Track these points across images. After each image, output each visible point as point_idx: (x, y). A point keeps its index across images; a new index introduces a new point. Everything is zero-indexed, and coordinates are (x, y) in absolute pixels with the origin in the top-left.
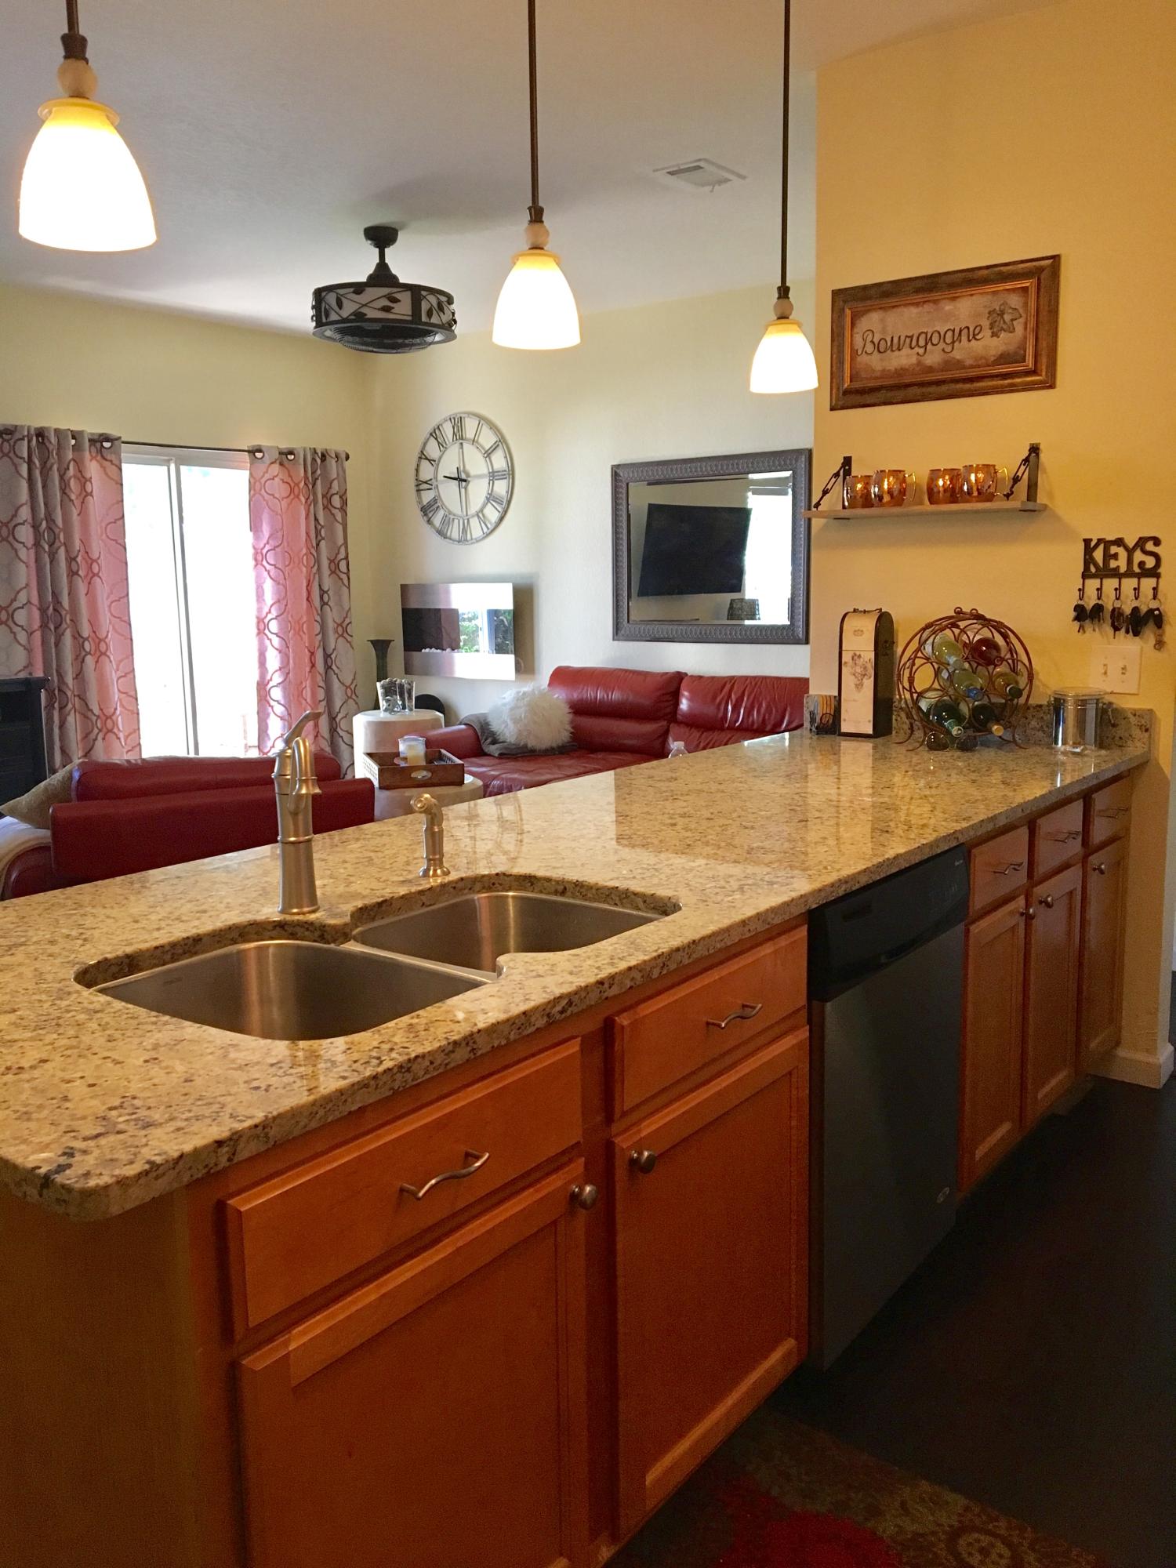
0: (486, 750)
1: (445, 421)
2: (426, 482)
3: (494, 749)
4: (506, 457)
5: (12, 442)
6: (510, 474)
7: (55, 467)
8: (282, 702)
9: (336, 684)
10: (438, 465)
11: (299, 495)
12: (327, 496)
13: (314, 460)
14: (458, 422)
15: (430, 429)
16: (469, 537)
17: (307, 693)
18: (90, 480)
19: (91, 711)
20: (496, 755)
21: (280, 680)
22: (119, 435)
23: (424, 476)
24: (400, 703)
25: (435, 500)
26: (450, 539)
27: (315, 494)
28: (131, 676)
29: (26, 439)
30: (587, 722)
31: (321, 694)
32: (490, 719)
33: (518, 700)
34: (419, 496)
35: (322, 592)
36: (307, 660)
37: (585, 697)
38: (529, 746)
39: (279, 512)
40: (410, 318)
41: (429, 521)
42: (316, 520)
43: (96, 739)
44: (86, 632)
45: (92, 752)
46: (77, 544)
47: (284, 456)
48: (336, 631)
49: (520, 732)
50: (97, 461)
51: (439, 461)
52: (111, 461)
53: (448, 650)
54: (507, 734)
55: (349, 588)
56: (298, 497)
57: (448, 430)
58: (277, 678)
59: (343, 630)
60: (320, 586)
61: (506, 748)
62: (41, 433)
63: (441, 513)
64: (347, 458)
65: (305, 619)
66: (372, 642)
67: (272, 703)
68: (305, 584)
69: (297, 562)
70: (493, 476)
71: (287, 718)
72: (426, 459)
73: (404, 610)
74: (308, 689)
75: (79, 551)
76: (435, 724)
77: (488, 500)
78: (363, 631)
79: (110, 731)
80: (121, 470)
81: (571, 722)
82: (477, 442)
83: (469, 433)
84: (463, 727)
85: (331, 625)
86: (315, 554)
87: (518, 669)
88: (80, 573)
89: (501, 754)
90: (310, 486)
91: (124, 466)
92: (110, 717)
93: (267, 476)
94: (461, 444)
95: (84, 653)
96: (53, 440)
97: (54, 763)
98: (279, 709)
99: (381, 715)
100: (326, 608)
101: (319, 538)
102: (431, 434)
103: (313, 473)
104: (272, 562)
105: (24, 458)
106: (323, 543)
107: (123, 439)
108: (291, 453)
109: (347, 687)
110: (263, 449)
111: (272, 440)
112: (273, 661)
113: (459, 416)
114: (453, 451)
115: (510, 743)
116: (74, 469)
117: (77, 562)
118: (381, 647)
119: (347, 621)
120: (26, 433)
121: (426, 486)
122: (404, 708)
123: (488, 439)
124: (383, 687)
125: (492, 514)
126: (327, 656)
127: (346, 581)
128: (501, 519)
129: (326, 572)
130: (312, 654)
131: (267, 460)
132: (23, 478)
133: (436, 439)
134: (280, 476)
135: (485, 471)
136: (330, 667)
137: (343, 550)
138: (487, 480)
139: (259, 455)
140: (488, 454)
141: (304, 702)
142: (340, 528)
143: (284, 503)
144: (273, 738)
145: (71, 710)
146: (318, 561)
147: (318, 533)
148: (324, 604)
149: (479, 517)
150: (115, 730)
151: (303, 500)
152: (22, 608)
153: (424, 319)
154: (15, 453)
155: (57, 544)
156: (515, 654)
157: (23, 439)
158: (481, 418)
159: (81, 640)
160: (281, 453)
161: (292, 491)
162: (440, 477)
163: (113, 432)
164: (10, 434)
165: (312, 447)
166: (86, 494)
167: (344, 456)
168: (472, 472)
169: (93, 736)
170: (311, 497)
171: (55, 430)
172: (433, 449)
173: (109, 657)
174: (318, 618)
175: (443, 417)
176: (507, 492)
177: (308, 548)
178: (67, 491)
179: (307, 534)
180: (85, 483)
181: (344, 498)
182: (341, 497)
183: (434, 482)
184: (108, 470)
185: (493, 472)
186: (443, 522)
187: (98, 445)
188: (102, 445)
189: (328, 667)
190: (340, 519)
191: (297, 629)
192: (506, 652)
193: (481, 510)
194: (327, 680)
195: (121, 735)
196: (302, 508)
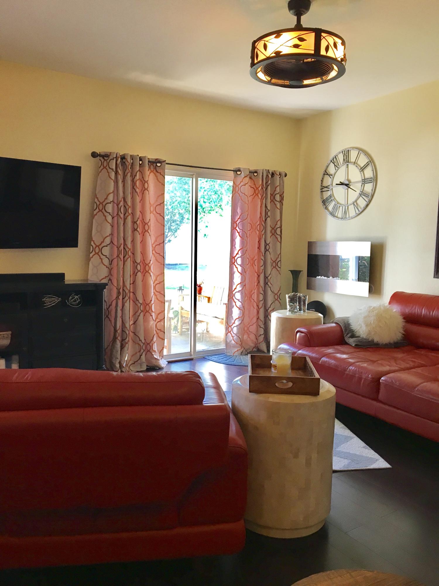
0: (347, 341)
1: (340, 153)
2: (326, 187)
3: (351, 341)
4: (373, 170)
5: (108, 161)
6: (374, 180)
7: (129, 174)
8: (240, 301)
9: (269, 293)
10: (334, 178)
11: (258, 193)
12: (273, 196)
13: (267, 176)
14: (346, 153)
15: (331, 158)
16: (347, 216)
17: (255, 297)
18: (147, 182)
19: (138, 300)
20: (353, 345)
21: (240, 289)
22: (164, 160)
23: (325, 184)
24: (298, 307)
25: (330, 196)
26: (337, 217)
27: (266, 194)
28: (162, 283)
29: (115, 159)
30: (415, 329)
31: (261, 297)
32: (351, 322)
33: (369, 312)
34: (322, 195)
35: (266, 244)
36: (256, 279)
37: (413, 312)
38: (375, 340)
39: (247, 202)
40: (313, 52)
41: (326, 208)
42: (266, 207)
43: (139, 316)
44: (139, 259)
45: (137, 322)
46: (138, 213)
47: (253, 174)
48: (272, 265)
49: (369, 333)
50: (154, 173)
51: (335, 175)
52: (160, 173)
53: (331, 278)
54: (361, 332)
55: (281, 243)
56: (257, 195)
57: (341, 158)
58: (239, 288)
59: (276, 264)
60: (265, 241)
61: (359, 341)
62: (123, 158)
63: (333, 203)
64: (286, 176)
65: (256, 258)
66: (291, 271)
67: (235, 300)
68: (257, 240)
69: (254, 228)
70: (365, 181)
71: (242, 309)
72: (327, 174)
73: (308, 255)
74: (255, 294)
75: (139, 218)
76: (317, 321)
77: (360, 195)
78: (287, 266)
79: (147, 312)
80: (164, 178)
81: (404, 327)
82: (357, 163)
83: (353, 158)
84: (334, 325)
85: (269, 261)
86: (264, 225)
87: (371, 290)
88: (138, 229)
89: (356, 345)
90: (264, 189)
91: (166, 176)
92: (148, 304)
93: (242, 184)
94: (348, 165)
95: (136, 271)
96: (129, 160)
97: (116, 327)
98: (239, 304)
99: (287, 313)
100: (267, 253)
101: (267, 216)
102: (331, 161)
103: (266, 183)
104: (241, 228)
105: (113, 169)
106: (269, 219)
107: (167, 162)
108: (256, 172)
109: (276, 294)
110: (241, 169)
111: (246, 165)
112: (237, 278)
113: (347, 149)
114: (343, 169)
115: (363, 338)
116: (139, 175)
117: (137, 224)
118: (296, 274)
119: (279, 260)
120: (115, 156)
121: (326, 189)
122: (300, 310)
123: (363, 161)
124: (289, 297)
125: (362, 203)
126: (266, 278)
127: (279, 239)
128: (367, 206)
129: (269, 234)
130: (259, 276)
131: (243, 175)
132: (112, 179)
133: (334, 163)
134: (249, 184)
135: (360, 179)
136: (267, 284)
137: (279, 223)
138: (360, 184)
139: (239, 173)
140: (362, 169)
141: (252, 301)
142: (278, 211)
143: (250, 199)
144: (234, 318)
145: (128, 299)
146: (265, 228)
147: (266, 213)
148: (266, 250)
149: (354, 205)
150: (150, 311)
151: (260, 196)
152: (107, 246)
153: (323, 52)
154: (109, 166)
155: (127, 214)
156: (370, 282)
157: (113, 159)
158: (361, 150)
159: (136, 264)
160: (250, 172)
161: (255, 191)
162: (334, 184)
163: (163, 158)
164: (108, 157)
165: (267, 169)
166: (144, 189)
167: (284, 175)
168: (352, 181)
169: (138, 314)
170: (264, 195)
171: (131, 156)
172: (332, 169)
173: (150, 274)
174: (263, 258)
175: (338, 151)
176: (372, 190)
177: (260, 221)
178: (135, 187)
179: (261, 214)
180: (145, 183)
181: (282, 196)
182: (280, 196)
183: (331, 187)
184: (158, 178)
185: (365, 179)
186: (334, 208)
187: (155, 165)
188: (156, 165)
189: (266, 284)
190: (279, 207)
191: (252, 263)
192: (364, 281)
193: (356, 201)
194: (265, 291)
195: (153, 314)
196: (259, 200)
